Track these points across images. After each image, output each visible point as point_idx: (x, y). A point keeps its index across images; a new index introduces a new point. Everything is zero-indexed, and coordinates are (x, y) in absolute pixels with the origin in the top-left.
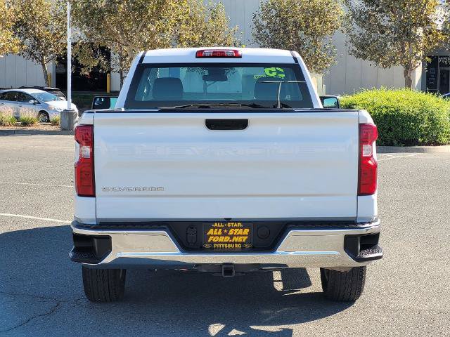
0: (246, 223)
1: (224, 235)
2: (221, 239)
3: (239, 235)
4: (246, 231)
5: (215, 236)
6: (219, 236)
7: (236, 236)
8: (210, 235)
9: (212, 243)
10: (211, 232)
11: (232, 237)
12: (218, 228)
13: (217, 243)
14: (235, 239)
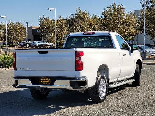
0: (49, 78)
1: (44, 80)
2: (44, 82)
3: (48, 81)
4: (49, 80)
5: (42, 81)
6: (43, 81)
7: (47, 81)
8: (41, 81)
9: (42, 82)
10: (41, 80)
11: (46, 81)
12: (43, 79)
13: (43, 82)
14: (47, 82)
